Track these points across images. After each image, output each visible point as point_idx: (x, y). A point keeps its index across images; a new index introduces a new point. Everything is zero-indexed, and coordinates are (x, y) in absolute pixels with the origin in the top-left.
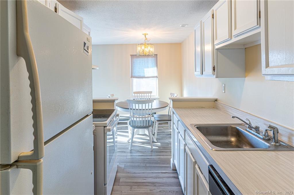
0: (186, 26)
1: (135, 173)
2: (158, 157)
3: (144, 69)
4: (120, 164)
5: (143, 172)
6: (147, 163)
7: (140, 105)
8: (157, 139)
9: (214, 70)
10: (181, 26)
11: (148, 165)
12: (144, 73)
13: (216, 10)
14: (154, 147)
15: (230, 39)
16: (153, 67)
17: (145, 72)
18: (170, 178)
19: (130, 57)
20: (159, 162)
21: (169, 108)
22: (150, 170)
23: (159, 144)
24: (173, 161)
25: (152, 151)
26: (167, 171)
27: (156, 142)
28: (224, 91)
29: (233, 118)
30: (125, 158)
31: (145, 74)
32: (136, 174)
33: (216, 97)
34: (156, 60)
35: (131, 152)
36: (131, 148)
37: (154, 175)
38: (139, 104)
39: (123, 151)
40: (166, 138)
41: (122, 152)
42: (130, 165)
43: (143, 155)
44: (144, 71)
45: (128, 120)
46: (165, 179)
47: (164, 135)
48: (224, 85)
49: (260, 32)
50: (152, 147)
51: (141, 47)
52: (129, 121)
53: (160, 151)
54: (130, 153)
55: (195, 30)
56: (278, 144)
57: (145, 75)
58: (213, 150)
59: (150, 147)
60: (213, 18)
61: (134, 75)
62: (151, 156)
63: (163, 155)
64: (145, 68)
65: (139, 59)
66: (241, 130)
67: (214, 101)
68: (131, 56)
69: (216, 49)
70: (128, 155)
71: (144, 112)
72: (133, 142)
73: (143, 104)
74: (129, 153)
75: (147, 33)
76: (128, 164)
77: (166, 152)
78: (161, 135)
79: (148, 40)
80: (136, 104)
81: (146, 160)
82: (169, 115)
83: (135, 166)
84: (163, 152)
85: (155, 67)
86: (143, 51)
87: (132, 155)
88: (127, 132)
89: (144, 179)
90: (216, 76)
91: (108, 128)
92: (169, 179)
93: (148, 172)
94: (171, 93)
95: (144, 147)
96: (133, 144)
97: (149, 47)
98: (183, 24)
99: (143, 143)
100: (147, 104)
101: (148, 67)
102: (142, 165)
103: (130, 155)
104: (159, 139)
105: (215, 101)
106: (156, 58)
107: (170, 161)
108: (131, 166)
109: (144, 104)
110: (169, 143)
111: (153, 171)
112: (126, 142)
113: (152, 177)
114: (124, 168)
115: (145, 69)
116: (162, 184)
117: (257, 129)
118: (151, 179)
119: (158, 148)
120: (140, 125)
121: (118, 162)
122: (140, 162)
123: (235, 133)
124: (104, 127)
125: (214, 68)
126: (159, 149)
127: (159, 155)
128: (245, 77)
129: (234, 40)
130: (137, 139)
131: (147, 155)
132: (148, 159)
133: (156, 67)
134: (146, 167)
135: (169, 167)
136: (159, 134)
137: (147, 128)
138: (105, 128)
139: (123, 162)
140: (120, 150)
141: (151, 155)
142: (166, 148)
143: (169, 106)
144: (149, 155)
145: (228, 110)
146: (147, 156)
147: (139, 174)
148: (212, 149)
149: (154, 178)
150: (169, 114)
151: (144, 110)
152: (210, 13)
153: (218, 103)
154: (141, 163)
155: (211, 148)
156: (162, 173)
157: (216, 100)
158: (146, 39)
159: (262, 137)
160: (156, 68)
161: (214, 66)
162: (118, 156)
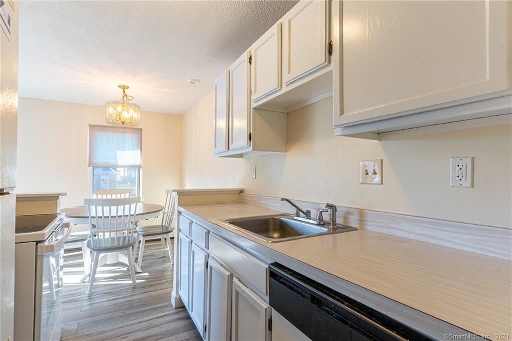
0: (198, 83)
1: (103, 332)
2: (148, 294)
3: (117, 152)
4: (67, 325)
5: (121, 325)
6: (125, 309)
7: (114, 208)
8: (142, 268)
9: (250, 139)
10: (189, 81)
11: (128, 313)
12: (117, 159)
13: (256, 50)
14: (137, 281)
15: (279, 88)
16: (134, 150)
17: (118, 157)
18: (174, 323)
19: (89, 127)
20: (149, 302)
21: (164, 214)
22: (135, 320)
23: (147, 274)
24: (177, 293)
25: (135, 287)
26: (166, 313)
27: (142, 271)
28: (255, 177)
29: (282, 200)
30: (79, 311)
31: (119, 161)
32: (107, 334)
33: (241, 187)
34: (140, 138)
35: (90, 299)
36: (91, 290)
37: (145, 324)
38: (112, 207)
39: (73, 300)
40: (159, 263)
41: (70, 302)
42: (91, 321)
43: (118, 297)
44: (116, 155)
45: (83, 240)
46: (165, 325)
47: (153, 259)
48: (255, 168)
49: (332, 70)
50: (134, 282)
51: (115, 109)
52: (87, 242)
53: (150, 285)
54: (87, 301)
55: (216, 86)
56: (336, 227)
57: (117, 162)
58: (270, 242)
59: (131, 282)
60: (250, 62)
61: (95, 161)
62: (134, 295)
63: (156, 290)
64: (118, 150)
65: (107, 133)
66: (287, 221)
67: (239, 192)
68: (91, 126)
69: (253, 108)
70: (84, 304)
71: (121, 221)
72: (94, 280)
73: (119, 207)
74: (85, 302)
75: (129, 85)
76: (87, 321)
77: (161, 284)
78: (148, 260)
79: (130, 98)
80: (105, 208)
81: (126, 305)
82: (162, 226)
83: (102, 320)
84: (154, 285)
85: (137, 150)
86: (120, 115)
87: (92, 303)
88: (82, 265)
89: (124, 338)
90: (253, 148)
91: (47, 243)
92: (171, 324)
93: (130, 323)
94: (167, 190)
95: (117, 284)
96: (95, 284)
97: (131, 111)
98: (193, 79)
99: (115, 278)
100: (127, 207)
101: (125, 149)
102: (117, 314)
103: (89, 303)
104: (146, 267)
105: (241, 193)
106: (139, 135)
107: (170, 296)
108: (93, 322)
109: (122, 205)
110: (163, 270)
111: (140, 320)
112: (79, 282)
113: (139, 330)
114: (77, 330)
115: (119, 153)
116: (160, 335)
117: (308, 214)
118: (137, 333)
119: (144, 281)
120: (112, 245)
121: (63, 323)
122: (113, 310)
123: (278, 227)
124: (37, 244)
125: (250, 135)
126: (148, 283)
127: (150, 292)
128: (287, 152)
129: (285, 89)
130: (103, 273)
131: (127, 296)
132: (129, 301)
133: (140, 149)
134: (126, 317)
135: (169, 306)
136: (146, 258)
137: (126, 248)
138: (39, 245)
139: (74, 320)
140: (66, 299)
141: (132, 294)
142: (159, 279)
143: (163, 210)
144: (129, 295)
145: (261, 202)
146: (125, 297)
147: (112, 333)
148: (268, 242)
149: (144, 331)
150: (164, 224)
151: (120, 218)
152: (245, 56)
153: (246, 195)
154: (114, 312)
155: (266, 241)
156: (158, 318)
157: (242, 191)
158: (127, 96)
159: (316, 223)
160: (140, 151)
161: (251, 133)
162: (63, 310)
